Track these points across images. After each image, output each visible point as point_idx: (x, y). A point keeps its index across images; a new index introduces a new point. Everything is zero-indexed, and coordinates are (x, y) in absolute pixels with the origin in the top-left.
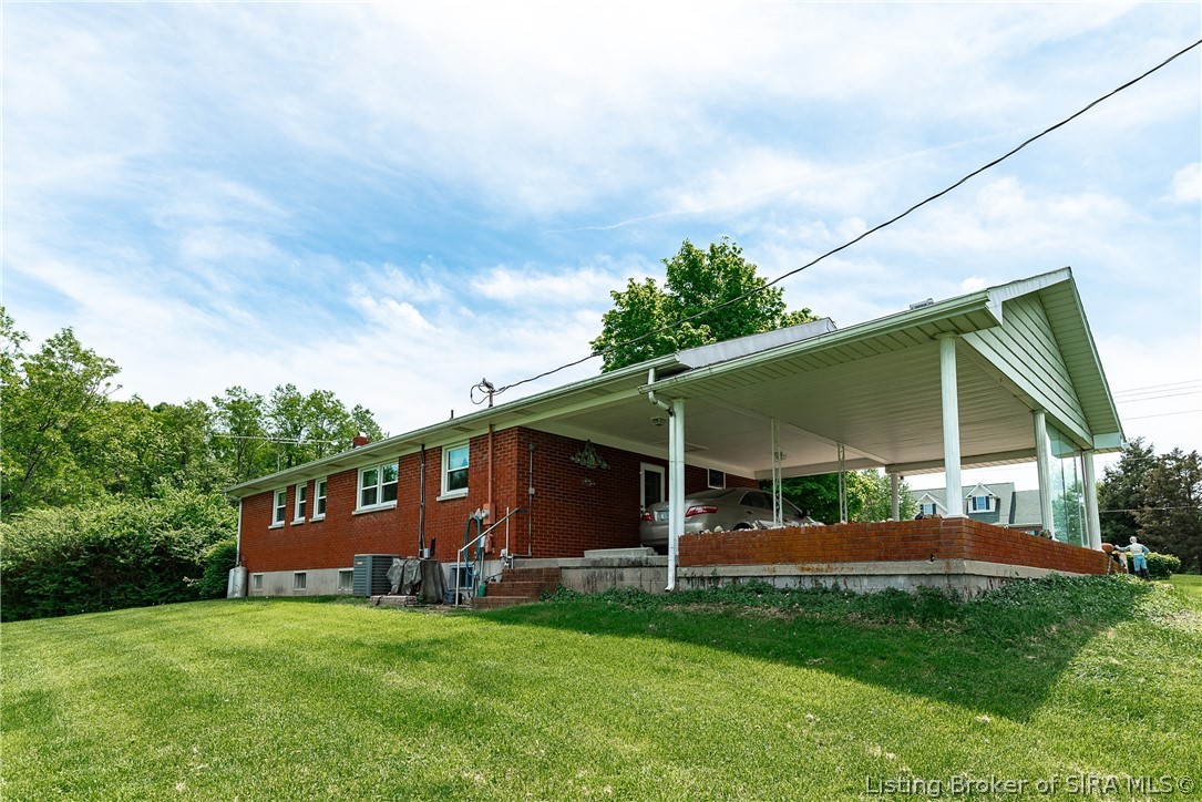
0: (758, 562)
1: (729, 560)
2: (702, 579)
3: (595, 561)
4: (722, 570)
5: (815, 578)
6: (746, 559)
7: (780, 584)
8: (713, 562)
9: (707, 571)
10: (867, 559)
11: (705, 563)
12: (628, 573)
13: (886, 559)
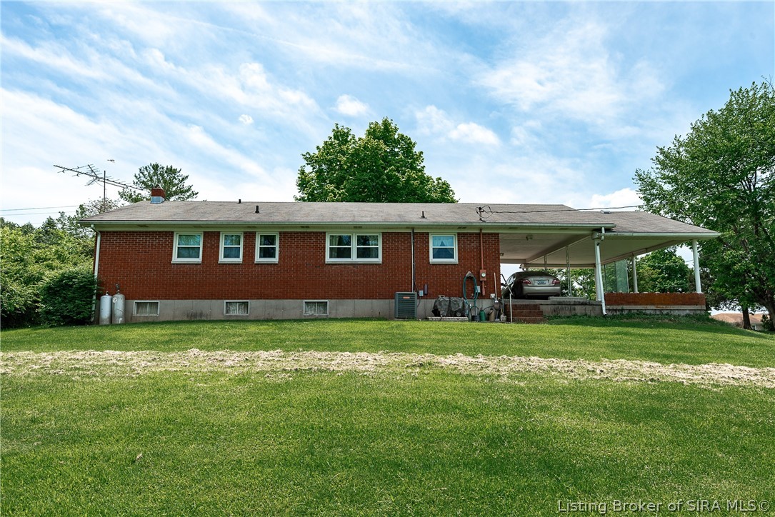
0: (640, 305)
1: (629, 303)
2: (616, 310)
3: (559, 302)
4: (625, 307)
5: (660, 310)
6: (636, 303)
7: (648, 312)
8: (622, 304)
9: (620, 307)
10: (679, 305)
11: (618, 305)
12: (578, 308)
13: (684, 305)
